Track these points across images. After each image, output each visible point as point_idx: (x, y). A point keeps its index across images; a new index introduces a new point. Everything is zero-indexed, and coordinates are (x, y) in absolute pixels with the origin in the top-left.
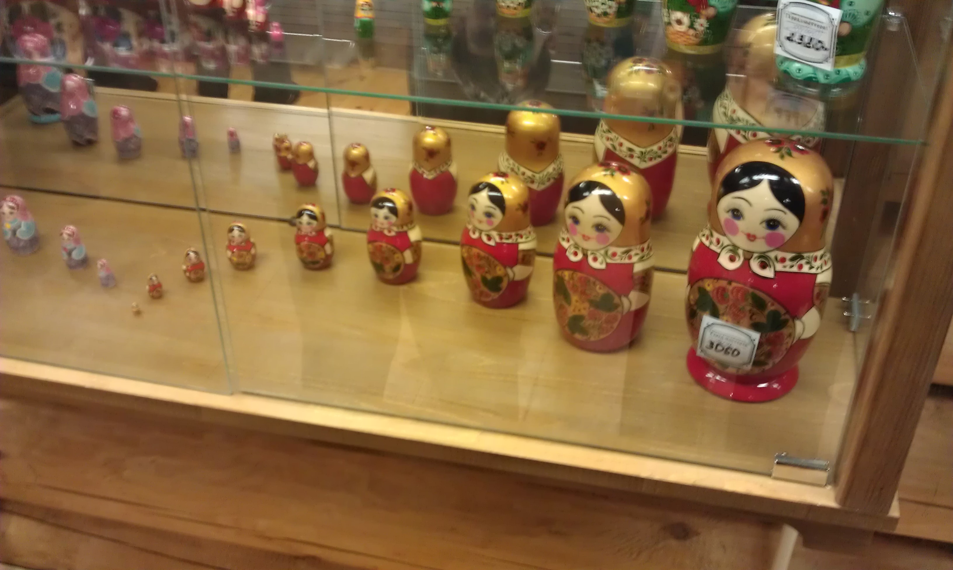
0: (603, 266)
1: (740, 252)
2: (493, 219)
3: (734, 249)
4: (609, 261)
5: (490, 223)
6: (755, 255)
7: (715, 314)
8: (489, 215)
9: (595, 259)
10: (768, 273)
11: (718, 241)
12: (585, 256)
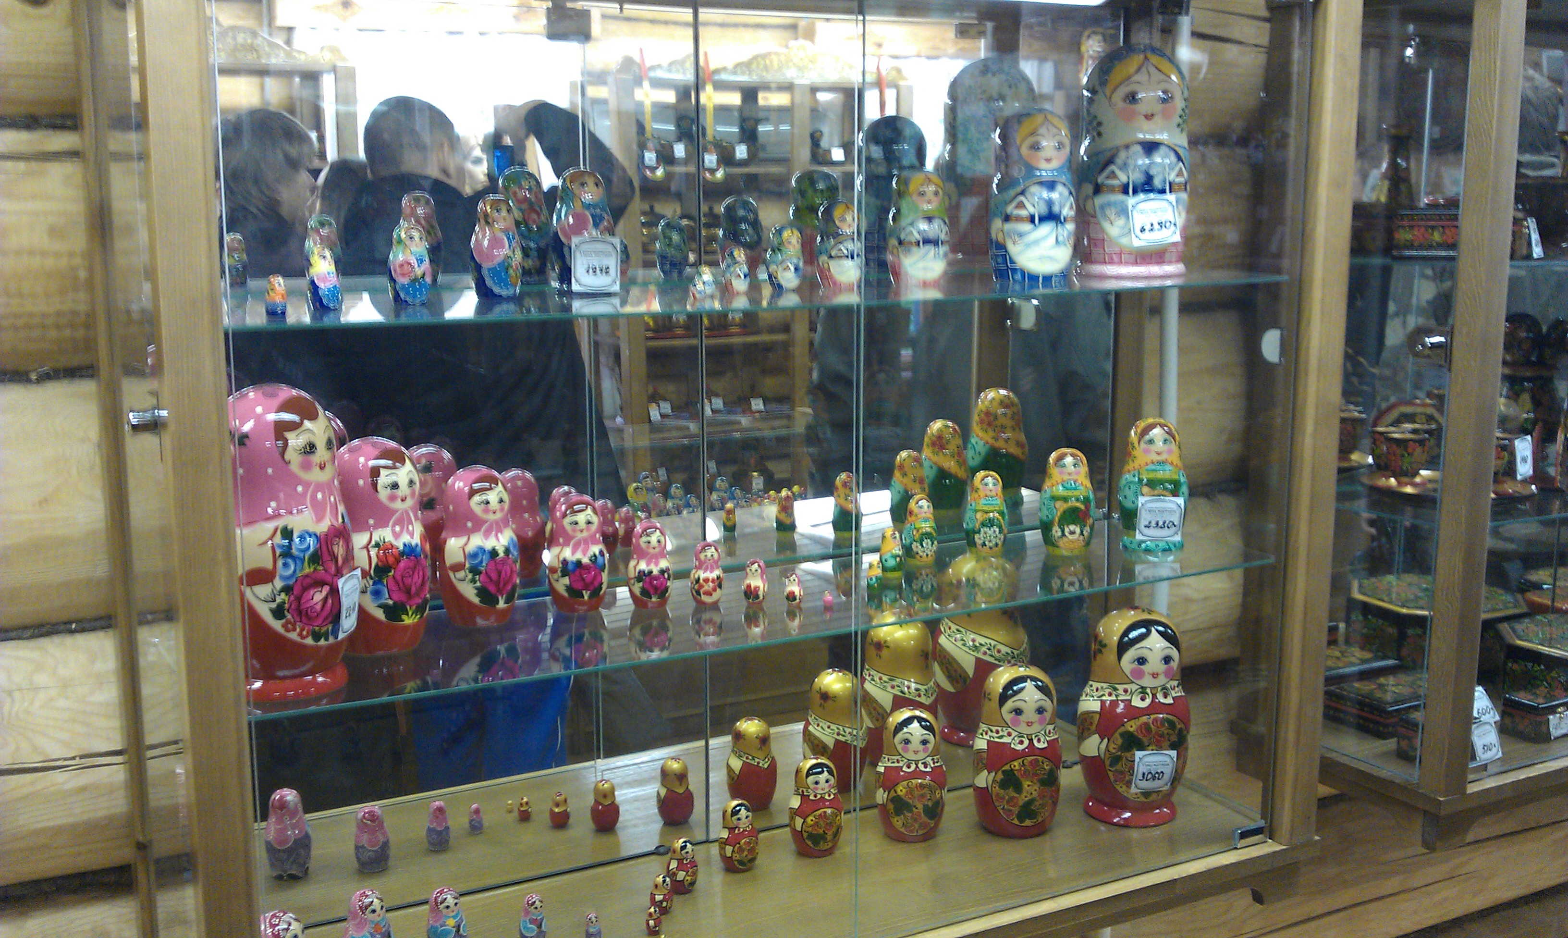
0: (1046, 745)
1: (1148, 691)
2: (928, 745)
3: (1143, 690)
4: (1048, 739)
5: (925, 750)
6: (1159, 689)
7: (1142, 748)
8: (924, 742)
9: (1039, 741)
10: (1169, 701)
11: (1126, 691)
12: (1031, 740)
